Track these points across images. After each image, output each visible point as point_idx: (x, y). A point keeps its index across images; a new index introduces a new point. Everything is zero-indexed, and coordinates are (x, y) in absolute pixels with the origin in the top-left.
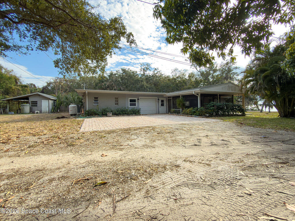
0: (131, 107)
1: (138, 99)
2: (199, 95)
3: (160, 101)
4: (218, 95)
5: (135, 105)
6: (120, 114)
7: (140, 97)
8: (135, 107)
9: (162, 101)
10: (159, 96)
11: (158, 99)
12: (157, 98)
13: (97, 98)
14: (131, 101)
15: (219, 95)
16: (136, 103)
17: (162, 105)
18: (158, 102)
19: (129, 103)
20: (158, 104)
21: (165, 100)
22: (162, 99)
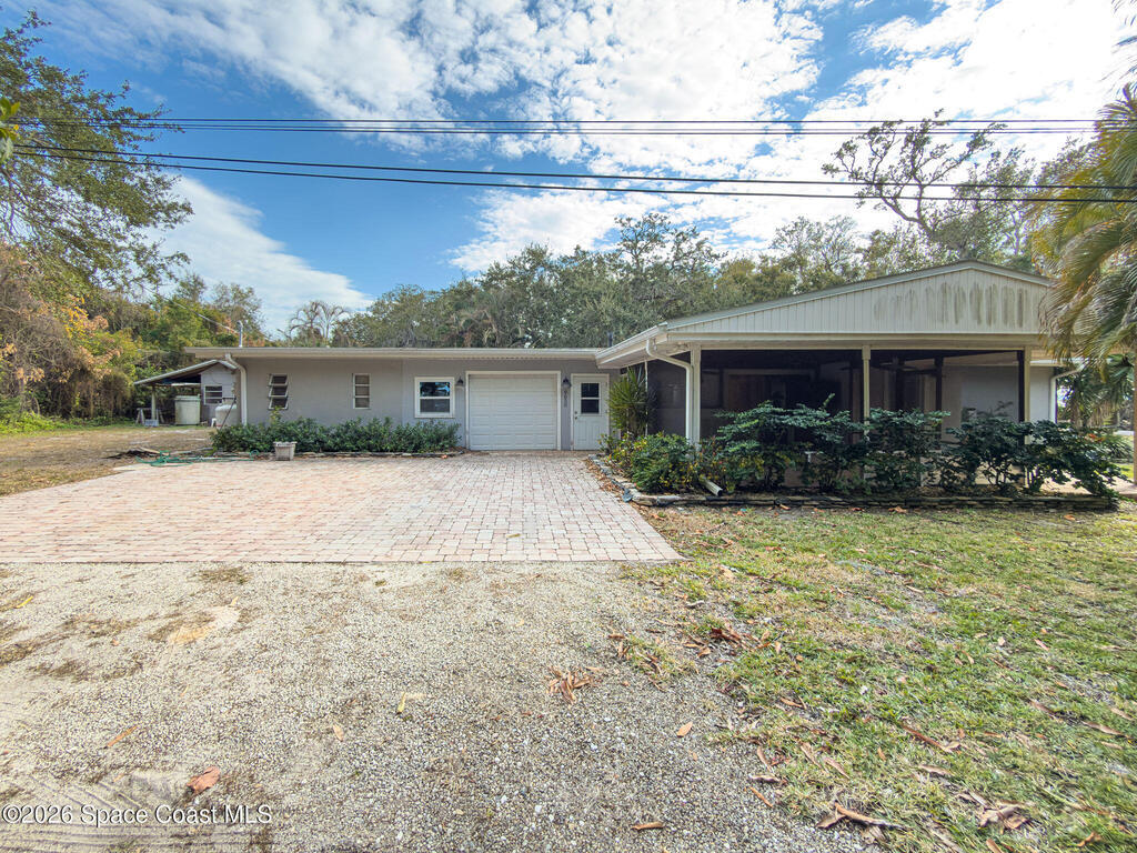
0: (425, 415)
1: (461, 382)
2: (696, 358)
3: (576, 391)
4: (866, 357)
5: (445, 407)
6: (346, 449)
7: (468, 373)
8: (445, 415)
9: (590, 390)
10: (568, 366)
11: (566, 381)
12: (559, 373)
13: (282, 379)
14: (428, 388)
15: (873, 353)
16: (452, 398)
17: (590, 407)
18: (566, 393)
19: (418, 397)
20: (566, 404)
21: (603, 382)
22: (591, 379)
